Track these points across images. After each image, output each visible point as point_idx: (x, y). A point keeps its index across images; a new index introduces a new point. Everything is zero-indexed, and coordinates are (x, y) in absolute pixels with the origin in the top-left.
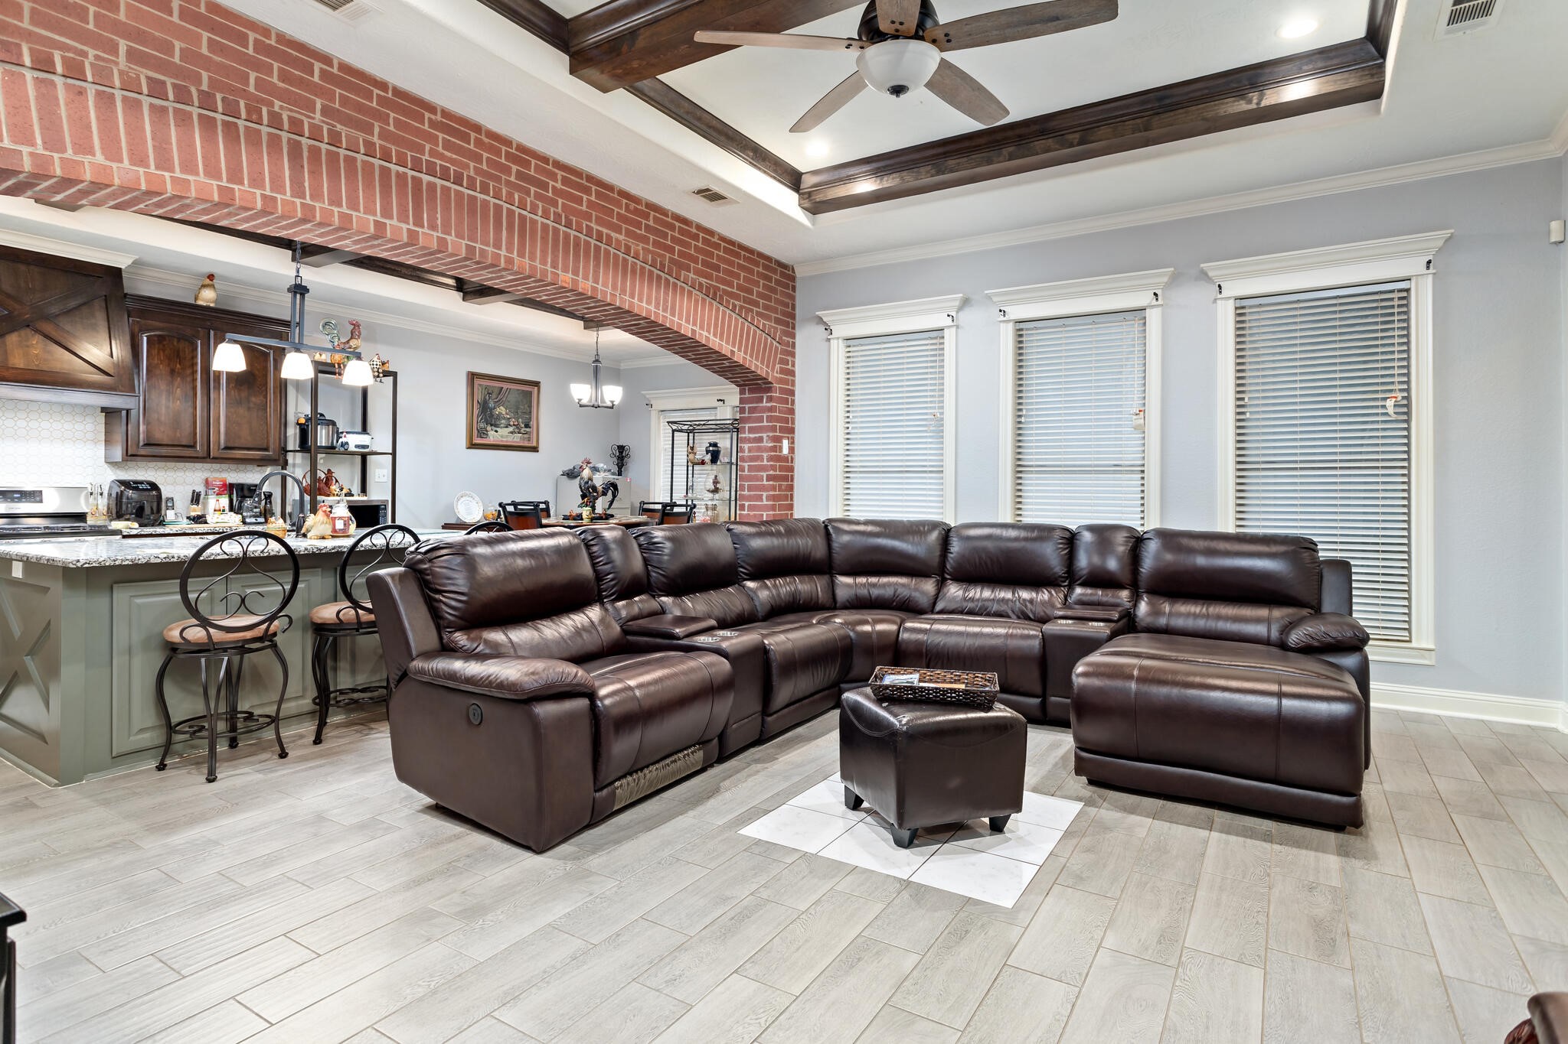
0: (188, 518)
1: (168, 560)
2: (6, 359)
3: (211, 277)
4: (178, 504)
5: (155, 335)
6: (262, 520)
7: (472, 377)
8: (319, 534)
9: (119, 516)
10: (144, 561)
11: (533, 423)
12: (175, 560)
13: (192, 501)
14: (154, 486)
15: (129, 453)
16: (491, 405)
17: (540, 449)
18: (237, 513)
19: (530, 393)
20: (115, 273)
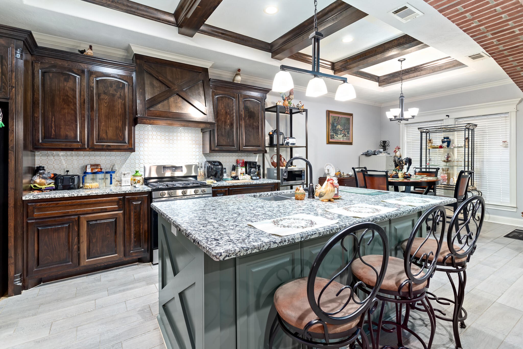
0: (232, 177)
1: (282, 244)
2: (169, 109)
3: (239, 70)
4: (227, 171)
5: (220, 97)
6: (258, 178)
7: (329, 112)
8: (329, 198)
9: (208, 177)
10: (266, 247)
11: (351, 132)
12: (286, 243)
13: (232, 170)
14: (220, 164)
15: (212, 149)
16: (335, 124)
17: (353, 143)
18: (249, 175)
19: (348, 119)
20: (205, 70)
